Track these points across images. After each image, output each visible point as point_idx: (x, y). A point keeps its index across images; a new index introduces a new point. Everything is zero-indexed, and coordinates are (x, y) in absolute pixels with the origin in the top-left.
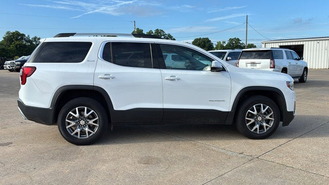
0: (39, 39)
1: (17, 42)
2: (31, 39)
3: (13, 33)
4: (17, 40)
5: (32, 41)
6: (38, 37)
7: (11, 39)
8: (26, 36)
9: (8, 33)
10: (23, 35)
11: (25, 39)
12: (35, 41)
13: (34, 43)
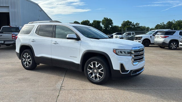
0: (139, 24)
1: (128, 26)
2: (134, 24)
3: (126, 22)
4: (128, 25)
5: (135, 25)
6: (138, 23)
7: (125, 25)
8: (132, 23)
9: (124, 22)
10: (131, 22)
11: (132, 24)
12: (137, 25)
13: (136, 26)
